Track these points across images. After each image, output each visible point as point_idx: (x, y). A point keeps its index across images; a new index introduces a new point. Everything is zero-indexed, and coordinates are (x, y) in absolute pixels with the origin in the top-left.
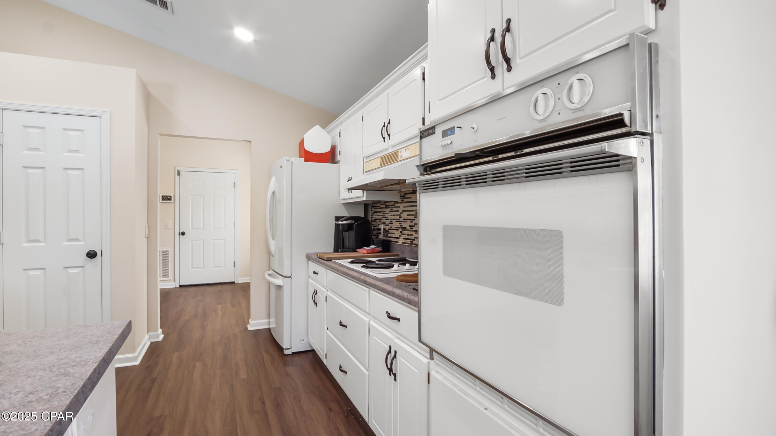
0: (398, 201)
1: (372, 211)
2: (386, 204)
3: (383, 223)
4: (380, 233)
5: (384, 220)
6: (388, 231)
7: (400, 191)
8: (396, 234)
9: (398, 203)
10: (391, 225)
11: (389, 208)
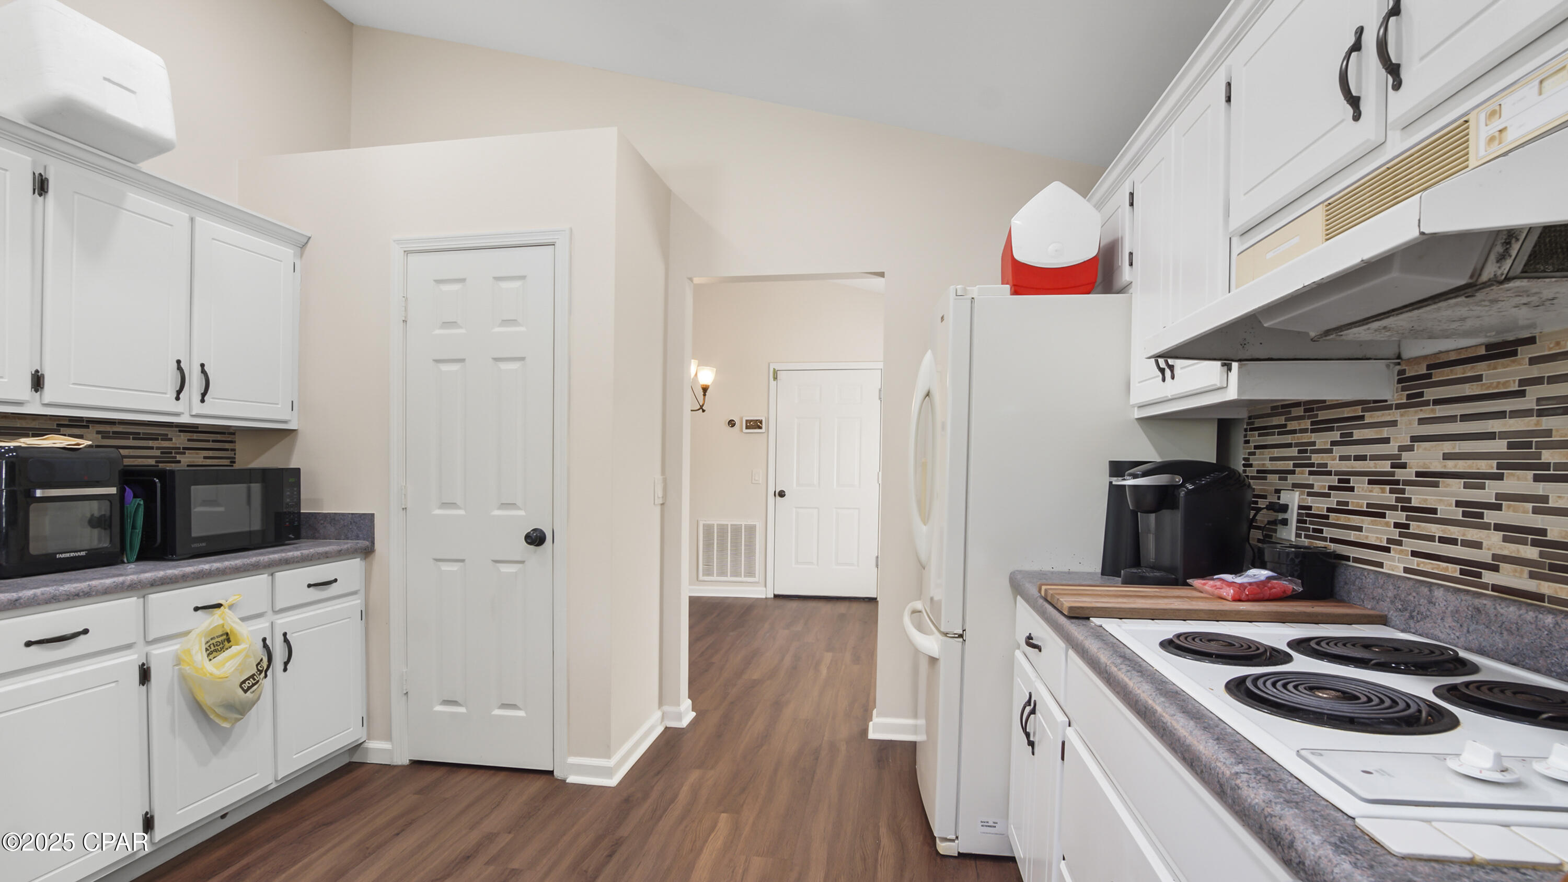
0: (1386, 401)
1: (1247, 442)
2: (1317, 416)
3: (1296, 486)
4: (1285, 522)
5: (1302, 476)
6: (1327, 517)
7: (1399, 357)
8: (1369, 530)
9: (1389, 407)
10: (1343, 496)
11: (1331, 429)
